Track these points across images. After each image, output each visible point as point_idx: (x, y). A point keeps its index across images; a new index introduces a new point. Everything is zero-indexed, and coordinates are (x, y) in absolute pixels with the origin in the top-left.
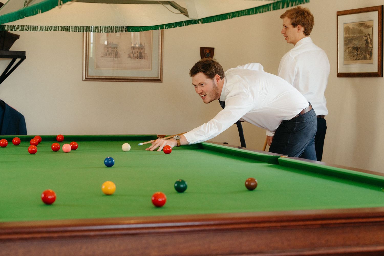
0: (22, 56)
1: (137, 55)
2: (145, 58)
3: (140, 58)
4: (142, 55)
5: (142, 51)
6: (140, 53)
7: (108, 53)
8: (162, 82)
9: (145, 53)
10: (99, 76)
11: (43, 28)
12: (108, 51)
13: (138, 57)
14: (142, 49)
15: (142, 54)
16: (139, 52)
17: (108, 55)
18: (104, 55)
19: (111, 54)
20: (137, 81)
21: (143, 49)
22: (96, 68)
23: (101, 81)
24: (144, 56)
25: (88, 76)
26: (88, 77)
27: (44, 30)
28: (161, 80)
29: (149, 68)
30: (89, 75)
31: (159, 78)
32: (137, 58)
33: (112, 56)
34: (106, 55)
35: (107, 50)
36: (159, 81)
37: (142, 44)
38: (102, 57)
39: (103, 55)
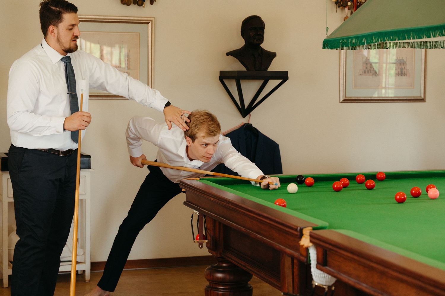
0: (283, 76)
1: (398, 72)
2: (406, 76)
3: (401, 75)
4: (404, 72)
5: (403, 67)
6: (402, 69)
7: (367, 70)
8: (425, 102)
9: (406, 69)
10: (358, 97)
11: (387, 45)
12: (367, 68)
13: (399, 73)
14: (403, 64)
15: (404, 70)
16: (400, 68)
17: (367, 72)
18: (363, 72)
19: (370, 72)
20: (398, 101)
21: (405, 65)
22: (354, 88)
23: (360, 102)
24: (405, 73)
25: (345, 97)
26: (345, 99)
27: (388, 48)
28: (425, 100)
29: (411, 86)
30: (347, 96)
31: (423, 97)
32: (398, 75)
33: (371, 74)
34: (365, 72)
35: (365, 67)
36: (422, 100)
37: (404, 59)
38: (360, 74)
39: (361, 73)
